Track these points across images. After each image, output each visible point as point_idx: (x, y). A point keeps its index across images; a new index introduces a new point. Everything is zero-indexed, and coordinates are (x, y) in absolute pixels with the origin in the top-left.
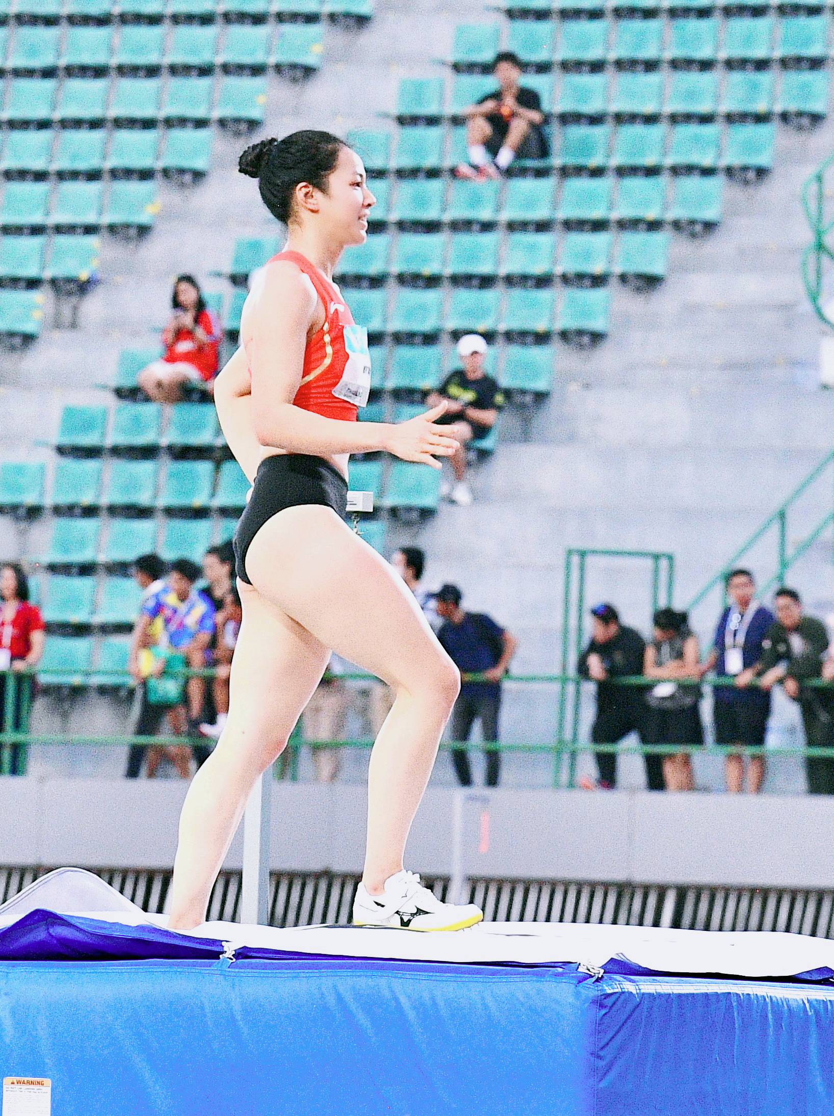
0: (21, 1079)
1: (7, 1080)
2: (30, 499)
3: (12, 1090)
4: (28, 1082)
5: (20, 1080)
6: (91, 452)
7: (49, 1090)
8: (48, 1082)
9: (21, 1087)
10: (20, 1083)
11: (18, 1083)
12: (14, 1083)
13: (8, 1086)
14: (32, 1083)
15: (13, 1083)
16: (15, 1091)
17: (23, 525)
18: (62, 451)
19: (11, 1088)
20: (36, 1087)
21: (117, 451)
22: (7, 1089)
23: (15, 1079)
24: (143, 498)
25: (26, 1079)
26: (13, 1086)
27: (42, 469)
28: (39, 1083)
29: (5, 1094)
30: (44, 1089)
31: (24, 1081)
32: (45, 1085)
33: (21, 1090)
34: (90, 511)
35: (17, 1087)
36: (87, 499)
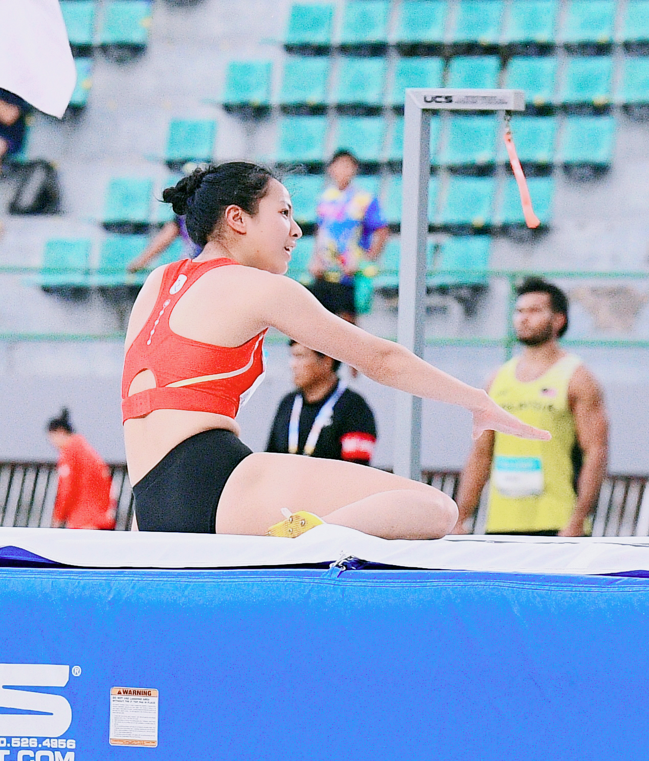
0: (129, 689)
1: (114, 691)
2: (257, 98)
3: (119, 700)
4: (135, 693)
5: (126, 690)
6: (321, 51)
7: (156, 700)
8: (155, 692)
9: (127, 697)
10: (127, 693)
11: (124, 693)
12: (121, 693)
13: (114, 696)
14: (139, 693)
15: (119, 693)
16: (121, 701)
17: (250, 124)
18: (290, 49)
19: (118, 698)
20: (142, 697)
21: (347, 50)
22: (114, 699)
23: (121, 689)
24: (371, 97)
25: (132, 689)
26: (119, 696)
27: (269, 68)
28: (145, 693)
29: (113, 704)
30: (151, 699)
31: (130, 691)
32: (152, 695)
33: (127, 700)
34: (318, 110)
35: (124, 697)
36: (314, 98)
